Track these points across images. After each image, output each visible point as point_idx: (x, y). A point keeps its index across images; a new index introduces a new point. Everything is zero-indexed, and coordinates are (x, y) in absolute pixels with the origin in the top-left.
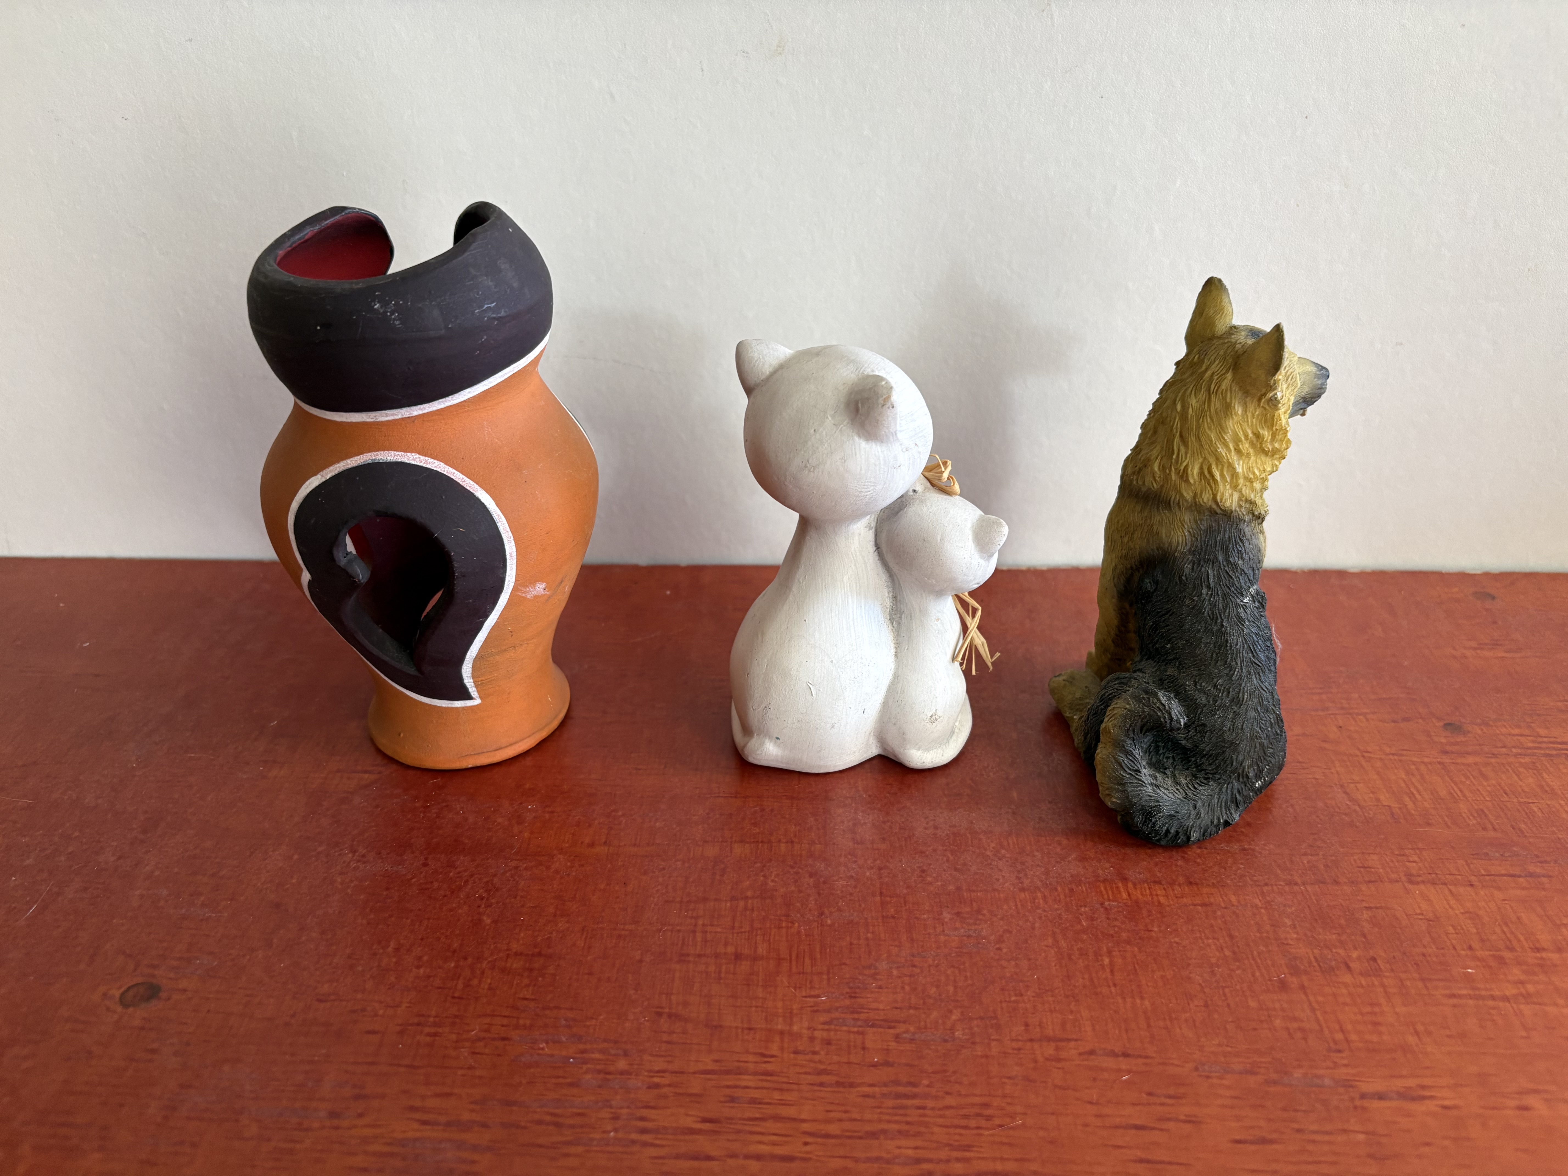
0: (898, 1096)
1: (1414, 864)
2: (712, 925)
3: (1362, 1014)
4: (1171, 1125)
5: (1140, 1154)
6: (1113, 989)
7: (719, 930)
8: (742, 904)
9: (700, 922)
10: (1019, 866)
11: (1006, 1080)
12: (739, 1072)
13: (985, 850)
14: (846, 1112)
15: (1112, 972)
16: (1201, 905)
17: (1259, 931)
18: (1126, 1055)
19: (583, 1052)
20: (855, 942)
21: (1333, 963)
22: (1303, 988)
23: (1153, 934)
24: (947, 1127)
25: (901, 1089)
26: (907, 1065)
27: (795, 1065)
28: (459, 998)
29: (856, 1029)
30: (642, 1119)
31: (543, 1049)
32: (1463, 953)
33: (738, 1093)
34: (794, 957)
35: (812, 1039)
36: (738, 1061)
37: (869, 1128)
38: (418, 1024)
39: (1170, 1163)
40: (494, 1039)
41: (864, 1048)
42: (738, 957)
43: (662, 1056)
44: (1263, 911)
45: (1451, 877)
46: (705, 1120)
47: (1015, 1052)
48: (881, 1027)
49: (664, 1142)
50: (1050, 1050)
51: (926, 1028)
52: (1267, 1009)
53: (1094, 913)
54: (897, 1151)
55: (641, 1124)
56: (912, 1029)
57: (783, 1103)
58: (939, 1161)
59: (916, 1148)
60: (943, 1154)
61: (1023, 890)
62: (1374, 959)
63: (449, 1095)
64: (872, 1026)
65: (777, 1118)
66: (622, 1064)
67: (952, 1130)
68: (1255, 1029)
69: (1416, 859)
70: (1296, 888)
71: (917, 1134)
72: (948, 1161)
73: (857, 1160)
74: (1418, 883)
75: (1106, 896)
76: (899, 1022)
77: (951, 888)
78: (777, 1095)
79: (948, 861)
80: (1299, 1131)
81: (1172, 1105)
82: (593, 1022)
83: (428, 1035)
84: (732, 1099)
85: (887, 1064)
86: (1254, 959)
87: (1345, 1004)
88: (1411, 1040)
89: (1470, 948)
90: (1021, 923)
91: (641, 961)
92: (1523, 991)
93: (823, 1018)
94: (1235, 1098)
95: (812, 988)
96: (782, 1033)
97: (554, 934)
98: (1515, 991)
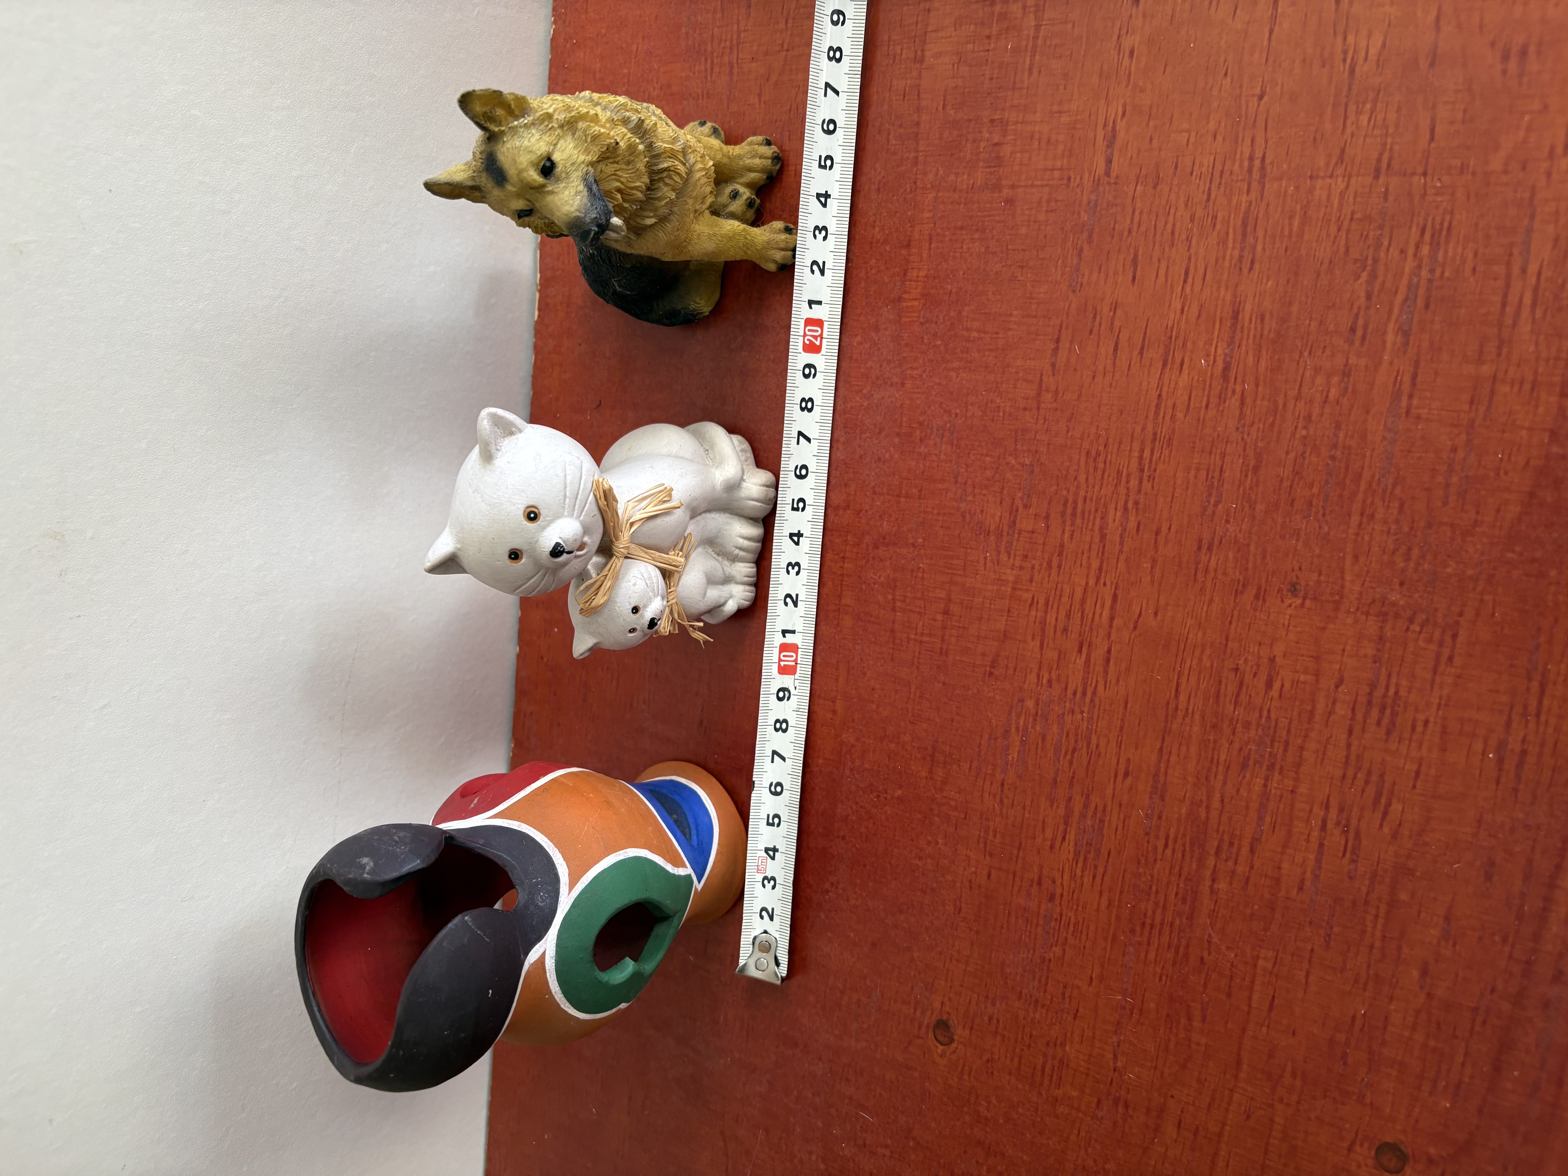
0: (1074, 514)
1: (904, 51)
2: (916, 628)
3: (1039, 149)
4: (1117, 323)
5: (1136, 353)
6: (1000, 336)
7: (921, 623)
8: (898, 604)
9: (913, 636)
10: (880, 382)
11: (1070, 434)
12: (1043, 623)
14: (1083, 553)
15: (985, 332)
16: (930, 243)
17: (958, 204)
18: (1058, 341)
19: (1018, 730)
20: (940, 524)
21: (993, 155)
22: (1013, 187)
23: (954, 290)
24: (1102, 484)
25: (1069, 511)
26: (1049, 504)
27: (1042, 583)
28: (966, 815)
29: (1016, 535)
30: (1075, 693)
31: (1013, 758)
32: (992, 45)
33: (1060, 626)
34: (950, 571)
35: (1021, 568)
36: (1035, 623)
37: (1097, 539)
38: (985, 844)
39: (1145, 333)
40: (1002, 791)
41: (1033, 532)
42: (946, 612)
43: (1026, 676)
44: (940, 194)
45: (920, 25)
46: (1080, 651)
47: (1047, 423)
48: (1016, 517)
49: (1094, 681)
50: (1048, 397)
51: (1019, 484)
52: (1029, 221)
53: (930, 333)
54: (1117, 521)
55: (1079, 695)
56: (1020, 494)
57: (1072, 596)
58: (1128, 495)
59: (1116, 509)
60: (1122, 490)
61: (903, 384)
62: (992, 121)
63: (1044, 822)
64: (1014, 522)
65: (1083, 601)
66: (1030, 704)
67: (1105, 482)
68: (1045, 236)
70: (920, 159)
71: (1105, 506)
72: (1128, 489)
73: (1121, 551)
74: (923, 56)
75: (915, 319)
76: (1013, 503)
77: (896, 440)
78: (1065, 599)
79: (870, 438)
80: (1130, 232)
81: (1101, 318)
82: (994, 721)
83: (995, 836)
84: (1065, 630)
85: (1047, 517)
86: (983, 217)
87: (1030, 159)
88: (1065, 119)
89: (989, 37)
90: (934, 393)
91: (944, 683)
92: (1032, 9)
93: (1004, 557)
94: (1100, 270)
95: (978, 562)
96: (1014, 589)
97: (914, 744)
98: (1032, 16)
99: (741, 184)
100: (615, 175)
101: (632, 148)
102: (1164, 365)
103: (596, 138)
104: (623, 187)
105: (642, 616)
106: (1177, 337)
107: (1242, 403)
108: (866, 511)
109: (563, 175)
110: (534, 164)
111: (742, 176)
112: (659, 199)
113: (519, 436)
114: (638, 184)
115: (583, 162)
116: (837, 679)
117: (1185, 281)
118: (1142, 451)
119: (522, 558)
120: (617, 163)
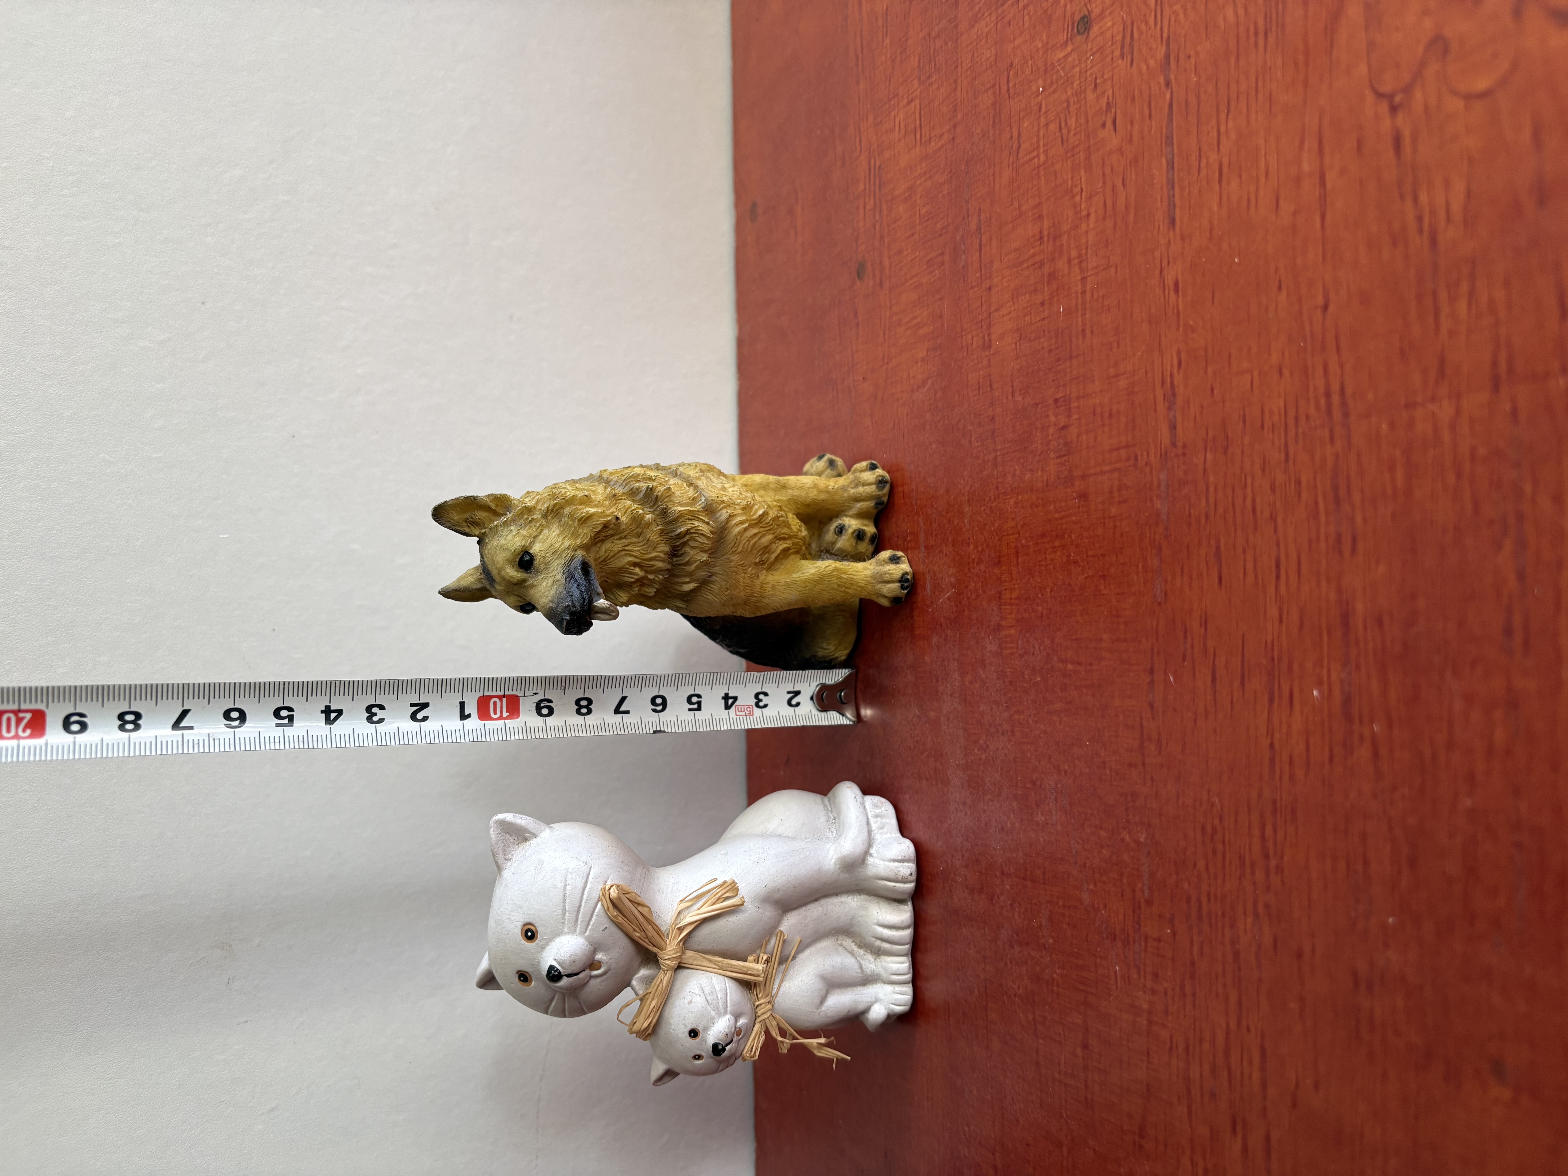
0: (1200, 917)
1: (975, 339)
2: (1059, 1064)
3: (1103, 425)
5: (1236, 684)
6: (1095, 667)
7: (1063, 1058)
8: (1039, 1027)
10: (993, 730)
11: (1180, 802)
12: (1187, 1079)
13: (981, 759)
14: (1217, 977)
15: (1080, 664)
16: (1018, 558)
17: (1037, 506)
18: (1151, 671)
20: (1067, 920)
21: (1061, 441)
22: (1083, 477)
23: (1045, 612)
24: (1225, 875)
25: (1194, 913)
26: (1172, 901)
27: (1178, 1018)
29: (1143, 944)
32: (1046, 312)
33: (1207, 1087)
34: (1082, 987)
35: (1154, 992)
36: (1178, 1077)
37: (1230, 958)
39: (1243, 655)
41: (1159, 940)
42: (1085, 1046)
43: (1178, 1157)
44: (1020, 497)
45: (984, 307)
46: (1234, 1130)
47: (1155, 785)
48: (1139, 917)
50: (1151, 748)
51: (1138, 870)
52: (1104, 518)
53: (1030, 667)
54: (1250, 934)
56: (1140, 885)
57: (1213, 1042)
58: (1256, 893)
59: (1245, 914)
60: (1249, 886)
61: (1013, 732)
62: (1056, 401)
64: (1139, 924)
65: (1227, 1052)
67: (1227, 871)
68: (1122, 536)
69: (969, 337)
70: (999, 459)
71: (1233, 909)
72: (1254, 884)
73: (1260, 980)
74: (990, 340)
75: (1014, 651)
76: (1134, 897)
77: (1015, 804)
78: (1206, 1046)
79: (992, 801)
80: (1207, 517)
81: (1192, 638)
84: (1213, 1095)
85: (1172, 921)
86: (1061, 518)
87: (1095, 438)
88: (1123, 383)
89: (1042, 304)
90: (1042, 744)
91: (1094, 1151)
92: (1076, 261)
93: (1134, 975)
94: (1182, 571)
95: (1108, 977)
96: (1150, 1022)
98: (1077, 269)
99: (851, 517)
100: (625, 550)
101: (637, 520)
102: (1271, 700)
103: (585, 520)
104: (637, 560)
105: (704, 1040)
106: (1280, 659)
107: (1376, 755)
108: (998, 896)
109: (542, 566)
110: (510, 561)
111: (850, 508)
112: (688, 563)
113: (534, 841)
114: (654, 554)
115: (568, 548)
116: (994, 1123)
117: (1278, 577)
118: (1263, 828)
119: (531, 981)
120: (625, 537)
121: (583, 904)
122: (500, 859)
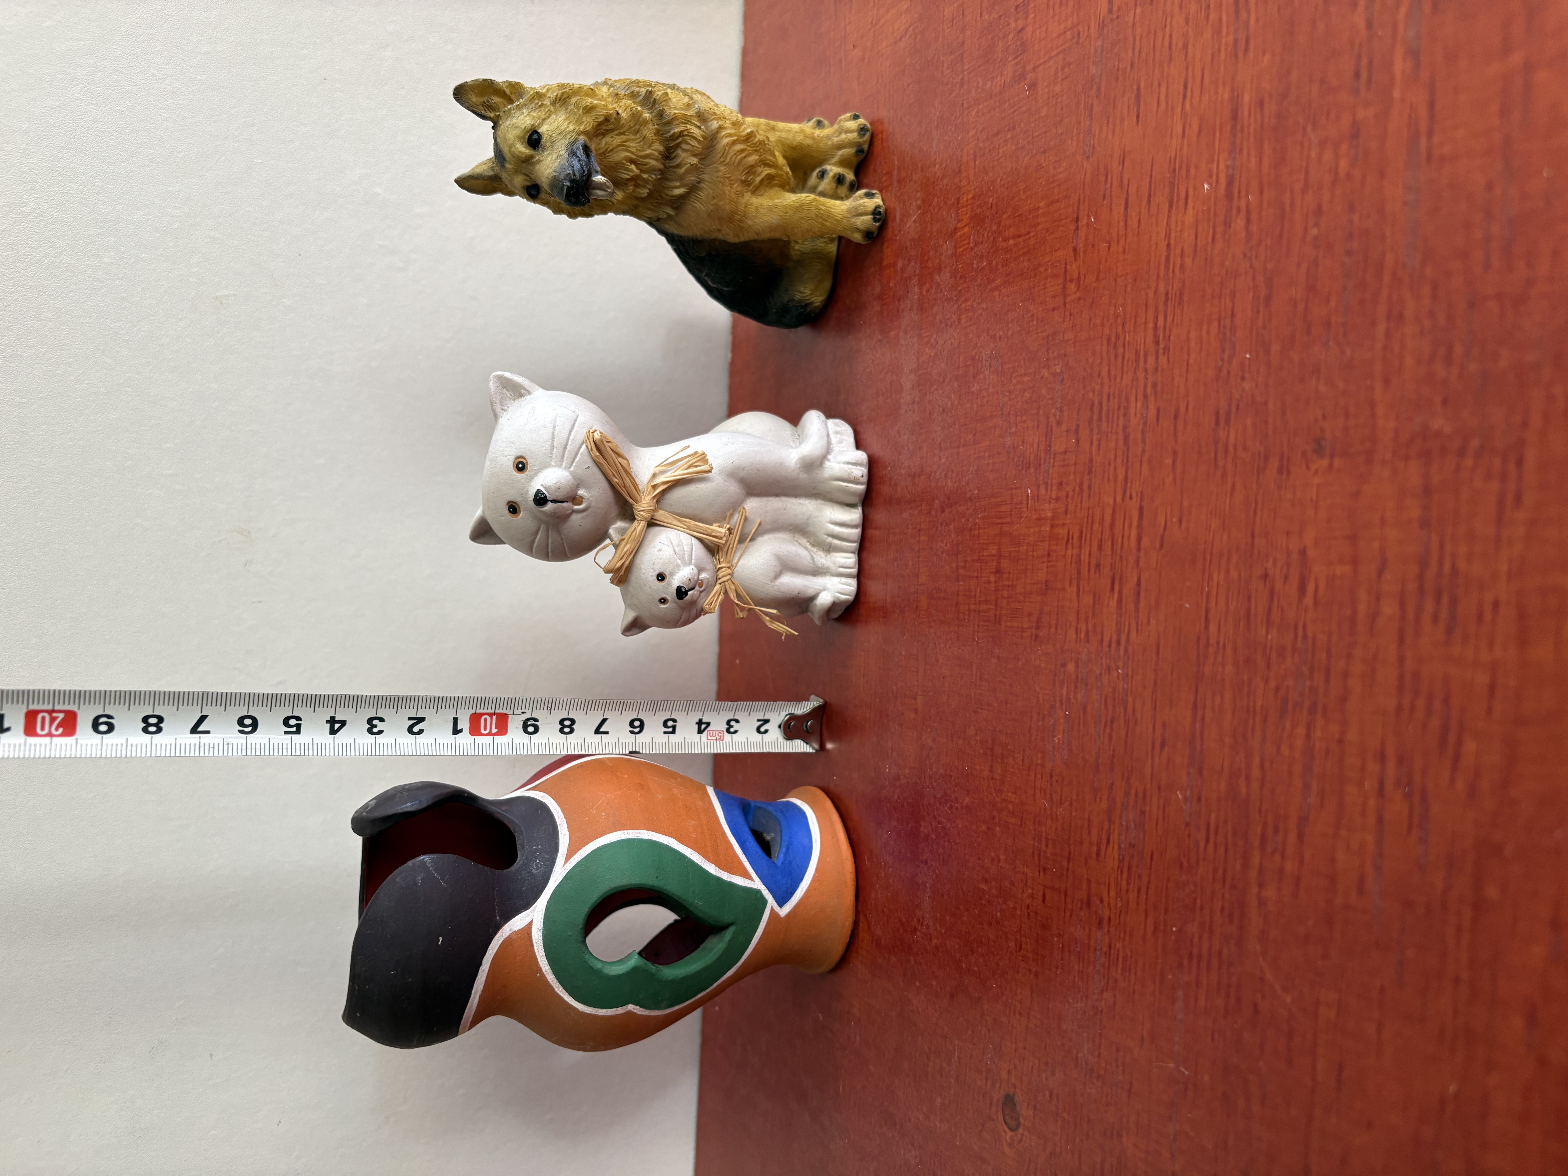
0: (1100, 419)
2: (975, 596)
3: (1054, 16)
4: (1126, 176)
5: (1144, 203)
6: (1032, 234)
7: (979, 590)
8: (961, 571)
9: (973, 607)
10: (943, 325)
11: (1092, 324)
12: (1079, 561)
13: (930, 356)
14: (1109, 464)
15: (1019, 236)
16: (975, 161)
17: (995, 109)
18: (1077, 220)
19: (1062, 704)
20: (991, 467)
21: (1019, 43)
22: (1035, 69)
23: (994, 202)
24: (1123, 373)
25: (1095, 417)
26: (1078, 413)
27: (1075, 513)
28: (1022, 820)
29: (1052, 460)
30: (1110, 646)
31: (1059, 739)
33: (1094, 561)
34: (999, 521)
35: (1057, 499)
36: (1071, 563)
37: (1121, 443)
38: (1039, 855)
39: (1151, 176)
40: (1051, 785)
41: (1066, 452)
42: (998, 571)
43: (1066, 632)
44: (981, 106)
46: (1112, 589)
47: (1072, 318)
48: (1051, 439)
49: (1127, 624)
50: (1072, 287)
51: (1052, 398)
52: (1049, 98)
53: (978, 256)
54: (1138, 415)
55: (1114, 645)
56: (1053, 411)
57: (1102, 521)
58: (1146, 378)
59: (1136, 399)
60: (1141, 375)
61: (959, 320)
63: (1089, 821)
64: (1050, 446)
65: (1112, 525)
66: (1071, 667)
67: (1125, 369)
68: (1062, 109)
70: (966, 78)
71: (1127, 400)
72: (1146, 370)
73: (1144, 451)
75: (966, 247)
76: (1048, 423)
77: (956, 385)
78: (1096, 526)
79: (937, 390)
80: (1132, 64)
81: (1112, 177)
82: (1041, 696)
83: (1047, 846)
84: (1098, 566)
85: (1077, 431)
86: (1013, 113)
87: (1047, 30)
90: (982, 321)
91: (998, 657)
93: (1043, 491)
94: (1108, 122)
95: (1021, 503)
96: (1052, 527)
97: (978, 738)
99: (834, 164)
100: (623, 146)
101: (635, 116)
102: (1171, 206)
103: (589, 110)
104: (634, 157)
106: (1180, 167)
107: (1248, 220)
109: (548, 144)
110: (520, 138)
113: (528, 397)
114: (648, 152)
115: (573, 131)
116: (917, 672)
117: (1185, 97)
118: (1156, 318)
119: (520, 511)
120: (623, 133)
121: (570, 443)
122: (498, 408)
